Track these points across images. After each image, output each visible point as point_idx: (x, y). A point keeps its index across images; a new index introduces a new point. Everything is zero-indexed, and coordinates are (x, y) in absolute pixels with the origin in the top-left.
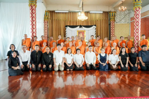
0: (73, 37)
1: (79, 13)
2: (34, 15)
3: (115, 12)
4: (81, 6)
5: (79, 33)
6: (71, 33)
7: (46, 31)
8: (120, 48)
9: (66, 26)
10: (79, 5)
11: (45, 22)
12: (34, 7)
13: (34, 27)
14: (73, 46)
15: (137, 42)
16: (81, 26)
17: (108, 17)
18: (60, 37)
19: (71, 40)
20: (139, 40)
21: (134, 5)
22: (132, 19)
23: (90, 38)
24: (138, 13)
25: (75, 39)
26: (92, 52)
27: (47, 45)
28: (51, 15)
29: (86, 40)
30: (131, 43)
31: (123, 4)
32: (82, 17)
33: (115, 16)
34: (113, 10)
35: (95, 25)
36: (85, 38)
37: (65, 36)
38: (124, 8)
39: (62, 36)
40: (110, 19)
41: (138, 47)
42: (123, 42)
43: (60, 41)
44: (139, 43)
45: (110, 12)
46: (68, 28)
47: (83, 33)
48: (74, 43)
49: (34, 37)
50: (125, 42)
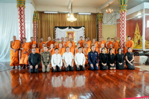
0: (62, 38)
1: (69, 15)
2: (22, 16)
3: (103, 14)
4: (70, 7)
5: (69, 33)
6: (61, 34)
7: (35, 32)
8: (107, 49)
9: (56, 27)
10: (68, 7)
11: (34, 23)
12: (22, 8)
13: (23, 28)
14: (63, 47)
15: (123, 43)
16: (70, 28)
17: (96, 18)
18: (49, 38)
19: (60, 41)
20: (125, 41)
21: (120, 8)
22: (118, 20)
23: (79, 39)
24: (123, 15)
25: (65, 41)
26: (81, 53)
27: (37, 47)
28: (40, 15)
29: (75, 41)
30: (117, 44)
31: (109, 7)
32: (71, 18)
33: (102, 17)
34: (100, 12)
35: (84, 27)
36: (74, 39)
37: (54, 37)
38: (110, 10)
39: (51, 38)
40: (98, 20)
41: (124, 47)
42: (110, 43)
43: (50, 42)
44: (125, 44)
45: (98, 14)
46: (58, 29)
47: (72, 33)
48: (64, 44)
49: (23, 39)
50: (112, 43)
